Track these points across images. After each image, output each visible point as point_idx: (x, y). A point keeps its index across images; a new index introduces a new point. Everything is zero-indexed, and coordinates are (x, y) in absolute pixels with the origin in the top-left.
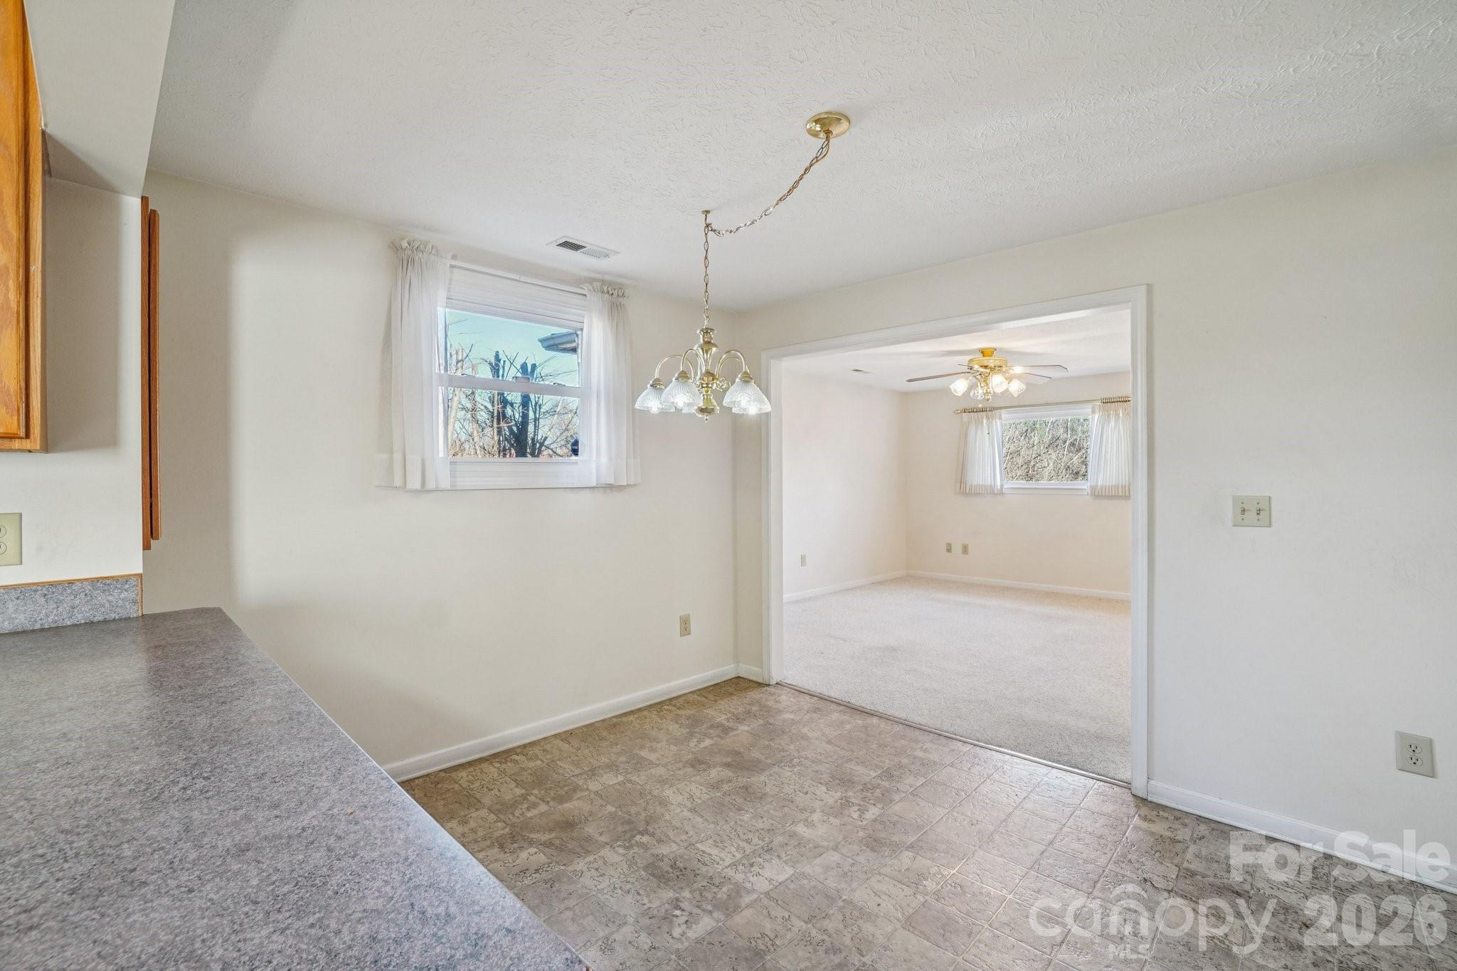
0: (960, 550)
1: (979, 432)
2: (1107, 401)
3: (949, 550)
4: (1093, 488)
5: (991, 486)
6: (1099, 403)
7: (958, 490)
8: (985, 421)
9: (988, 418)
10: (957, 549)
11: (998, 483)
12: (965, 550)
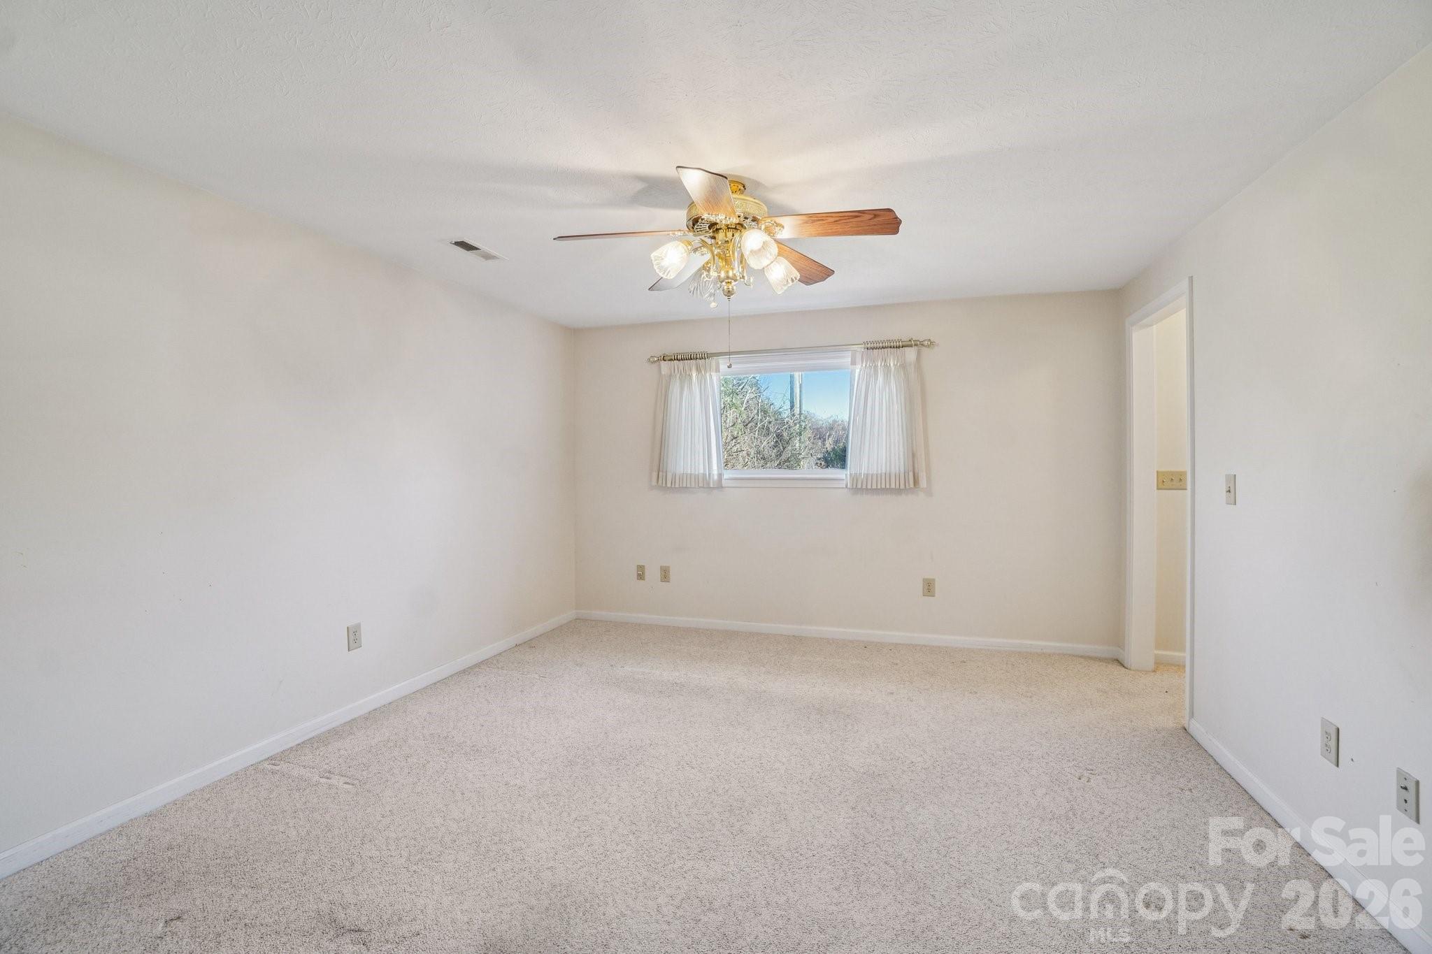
0: (658, 574)
1: (686, 392)
2: (872, 347)
3: (641, 576)
4: (855, 478)
5: (704, 475)
6: (860, 349)
7: (654, 483)
8: (694, 374)
9: (698, 370)
10: (653, 573)
11: (715, 471)
12: (665, 574)
